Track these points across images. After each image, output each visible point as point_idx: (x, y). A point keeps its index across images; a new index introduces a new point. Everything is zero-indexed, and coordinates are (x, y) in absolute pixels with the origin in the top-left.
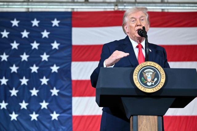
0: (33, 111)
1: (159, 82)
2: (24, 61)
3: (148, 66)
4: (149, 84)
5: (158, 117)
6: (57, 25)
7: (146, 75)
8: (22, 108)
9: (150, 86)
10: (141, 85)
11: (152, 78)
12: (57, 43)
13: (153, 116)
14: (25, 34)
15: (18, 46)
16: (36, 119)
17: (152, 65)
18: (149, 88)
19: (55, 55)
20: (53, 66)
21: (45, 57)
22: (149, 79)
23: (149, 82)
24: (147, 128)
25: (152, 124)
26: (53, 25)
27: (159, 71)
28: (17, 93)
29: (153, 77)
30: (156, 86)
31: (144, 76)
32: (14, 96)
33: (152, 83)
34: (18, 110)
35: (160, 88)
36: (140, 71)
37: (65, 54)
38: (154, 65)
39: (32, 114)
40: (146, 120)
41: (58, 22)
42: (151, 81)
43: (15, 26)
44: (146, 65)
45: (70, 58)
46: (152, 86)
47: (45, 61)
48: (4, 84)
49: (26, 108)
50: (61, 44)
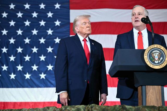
0: (42, 72)
1: (164, 61)
2: (35, 34)
3: (155, 48)
4: (156, 62)
5: (162, 86)
6: (59, 8)
7: (154, 55)
8: (33, 70)
9: (157, 64)
10: (150, 63)
11: (158, 58)
12: (59, 21)
13: (157, 86)
14: (35, 15)
15: (30, 24)
16: (44, 78)
17: (158, 47)
18: (156, 65)
19: (58, 30)
20: (56, 38)
21: (50, 32)
22: (157, 58)
23: (157, 61)
24: (153, 95)
25: (157, 92)
26: (56, 8)
27: (164, 52)
28: (30, 59)
29: (160, 57)
30: (161, 64)
31: (153, 56)
32: (27, 61)
33: (159, 61)
34: (31, 72)
35: (165, 65)
36: (149, 52)
37: (65, 30)
38: (160, 47)
39: (41, 74)
40: (152, 89)
41: (60, 5)
42: (158, 60)
43: (27, 9)
44: (154, 47)
45: (68, 32)
46: (159, 64)
47: (50, 34)
48: (20, 52)
49: (36, 70)
50: (62, 22)
